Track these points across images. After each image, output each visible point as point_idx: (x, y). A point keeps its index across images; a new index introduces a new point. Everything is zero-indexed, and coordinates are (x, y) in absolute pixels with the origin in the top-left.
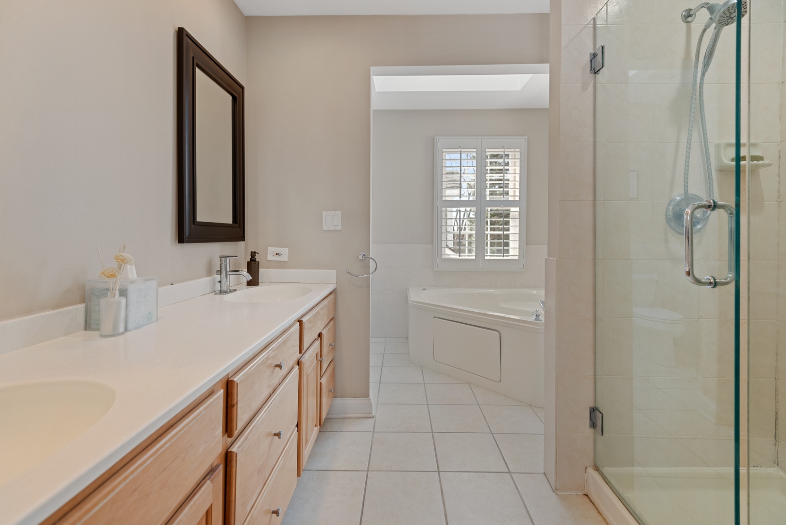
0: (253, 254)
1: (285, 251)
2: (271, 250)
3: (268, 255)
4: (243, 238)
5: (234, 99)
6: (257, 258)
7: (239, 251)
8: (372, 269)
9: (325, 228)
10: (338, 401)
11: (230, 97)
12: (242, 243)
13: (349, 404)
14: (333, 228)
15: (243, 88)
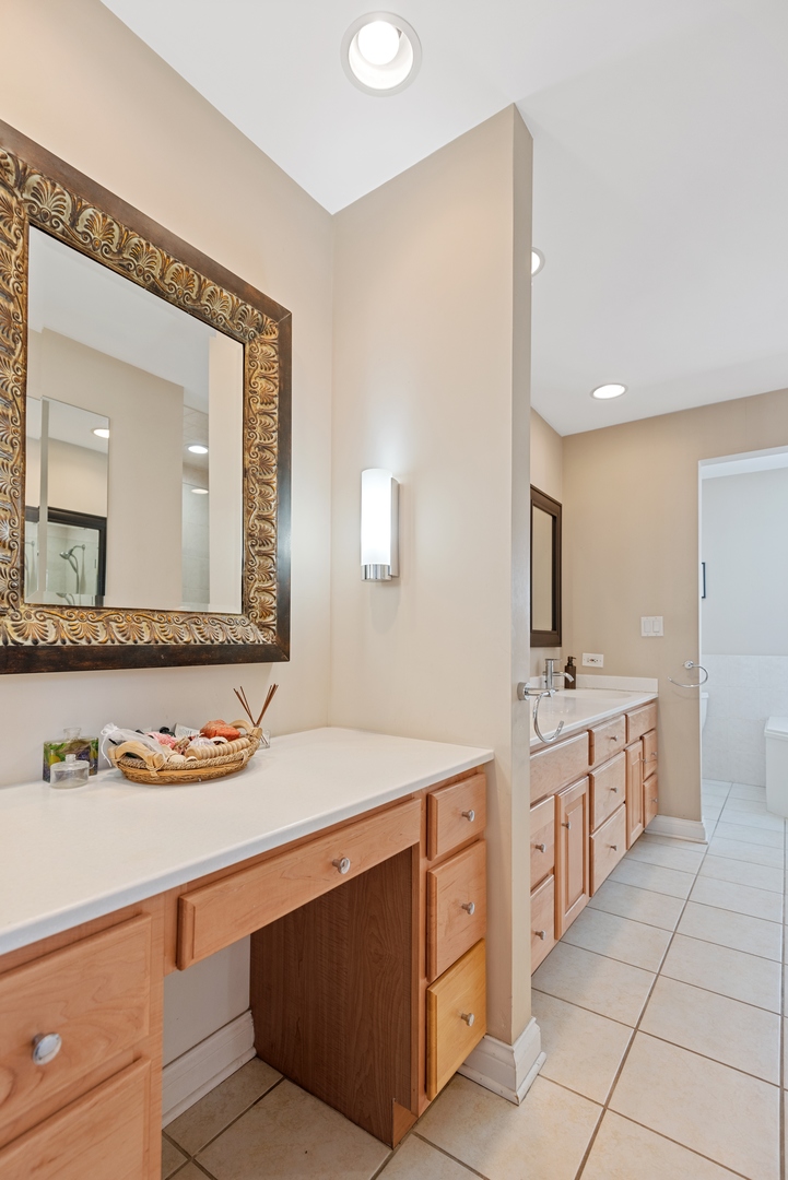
0: (570, 659)
1: (600, 657)
2: (586, 656)
3: (583, 661)
4: (560, 644)
5: (554, 518)
6: (574, 663)
7: (558, 655)
8: (702, 679)
9: (644, 634)
10: (662, 819)
11: (551, 518)
12: (558, 648)
13: (676, 825)
14: (654, 635)
15: (560, 506)
